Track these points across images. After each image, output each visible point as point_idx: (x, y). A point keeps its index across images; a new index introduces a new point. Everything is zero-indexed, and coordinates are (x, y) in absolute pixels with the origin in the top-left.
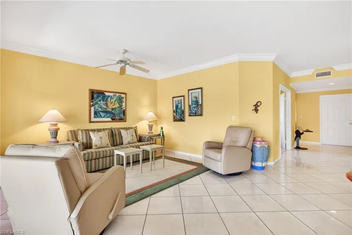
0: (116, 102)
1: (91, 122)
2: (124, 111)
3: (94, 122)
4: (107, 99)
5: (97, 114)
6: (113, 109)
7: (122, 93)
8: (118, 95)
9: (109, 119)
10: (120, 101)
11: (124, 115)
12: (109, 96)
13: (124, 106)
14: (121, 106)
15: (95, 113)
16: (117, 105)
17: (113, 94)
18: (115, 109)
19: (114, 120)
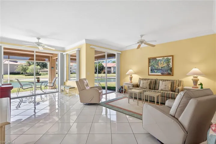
0: (165, 63)
1: (149, 75)
2: (171, 69)
3: (150, 75)
4: (158, 62)
5: (152, 71)
6: (162, 68)
7: (169, 56)
8: (165, 58)
9: (160, 74)
10: (168, 62)
11: (171, 71)
12: (159, 60)
13: (171, 65)
14: (168, 65)
15: (151, 70)
16: (165, 65)
17: (162, 58)
18: (164, 67)
19: (163, 74)
